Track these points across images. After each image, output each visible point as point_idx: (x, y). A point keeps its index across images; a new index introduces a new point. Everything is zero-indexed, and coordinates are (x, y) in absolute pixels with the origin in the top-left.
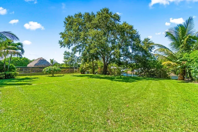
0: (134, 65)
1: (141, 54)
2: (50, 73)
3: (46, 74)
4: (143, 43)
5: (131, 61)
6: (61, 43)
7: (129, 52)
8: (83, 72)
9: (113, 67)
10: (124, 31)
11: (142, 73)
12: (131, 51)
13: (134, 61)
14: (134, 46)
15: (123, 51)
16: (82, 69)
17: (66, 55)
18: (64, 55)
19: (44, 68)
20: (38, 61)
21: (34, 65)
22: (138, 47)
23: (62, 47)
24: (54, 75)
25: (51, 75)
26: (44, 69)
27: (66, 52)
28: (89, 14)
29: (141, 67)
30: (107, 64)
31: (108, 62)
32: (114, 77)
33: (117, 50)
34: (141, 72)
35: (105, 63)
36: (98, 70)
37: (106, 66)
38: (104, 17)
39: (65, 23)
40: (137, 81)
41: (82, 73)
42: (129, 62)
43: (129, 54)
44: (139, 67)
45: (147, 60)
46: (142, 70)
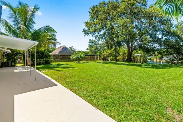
0: (164, 52)
1: (173, 39)
2: (77, 60)
3: (73, 61)
4: (176, 27)
5: (160, 47)
6: (84, 31)
7: (158, 38)
8: (105, 59)
9: (138, 54)
10: (152, 16)
11: (175, 60)
12: (160, 36)
13: (163, 47)
14: (164, 31)
15: (151, 37)
16: (104, 56)
17: (90, 42)
18: (89, 43)
19: (70, 55)
20: (61, 49)
21: (58, 53)
22: (169, 32)
23: (86, 35)
24: (80, 62)
25: (78, 62)
26: (72, 56)
27: (90, 40)
28: (113, 2)
29: (174, 54)
30: (132, 51)
31: (132, 49)
32: (141, 64)
33: (145, 36)
34: (173, 60)
35: (129, 50)
36: (120, 57)
37: (130, 53)
38: (131, 4)
39: (90, 13)
40: (169, 68)
41: (104, 61)
42: (158, 48)
43: (157, 40)
44: (171, 54)
45: (181, 45)
46: (175, 58)
